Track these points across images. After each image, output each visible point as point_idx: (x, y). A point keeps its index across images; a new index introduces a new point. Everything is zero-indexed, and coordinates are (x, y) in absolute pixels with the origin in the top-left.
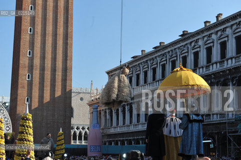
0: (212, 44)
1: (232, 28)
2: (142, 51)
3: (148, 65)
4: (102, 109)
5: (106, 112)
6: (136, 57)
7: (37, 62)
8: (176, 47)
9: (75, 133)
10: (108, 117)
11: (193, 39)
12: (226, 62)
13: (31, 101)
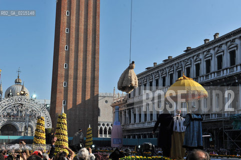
0: (210, 58)
1: (226, 45)
2: (154, 63)
3: (159, 75)
4: (122, 110)
5: (125, 112)
6: (150, 68)
7: (71, 72)
8: (181, 60)
9: (101, 128)
10: (127, 116)
11: (195, 54)
12: (222, 72)
13: (67, 103)
